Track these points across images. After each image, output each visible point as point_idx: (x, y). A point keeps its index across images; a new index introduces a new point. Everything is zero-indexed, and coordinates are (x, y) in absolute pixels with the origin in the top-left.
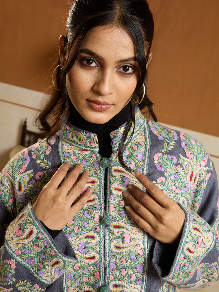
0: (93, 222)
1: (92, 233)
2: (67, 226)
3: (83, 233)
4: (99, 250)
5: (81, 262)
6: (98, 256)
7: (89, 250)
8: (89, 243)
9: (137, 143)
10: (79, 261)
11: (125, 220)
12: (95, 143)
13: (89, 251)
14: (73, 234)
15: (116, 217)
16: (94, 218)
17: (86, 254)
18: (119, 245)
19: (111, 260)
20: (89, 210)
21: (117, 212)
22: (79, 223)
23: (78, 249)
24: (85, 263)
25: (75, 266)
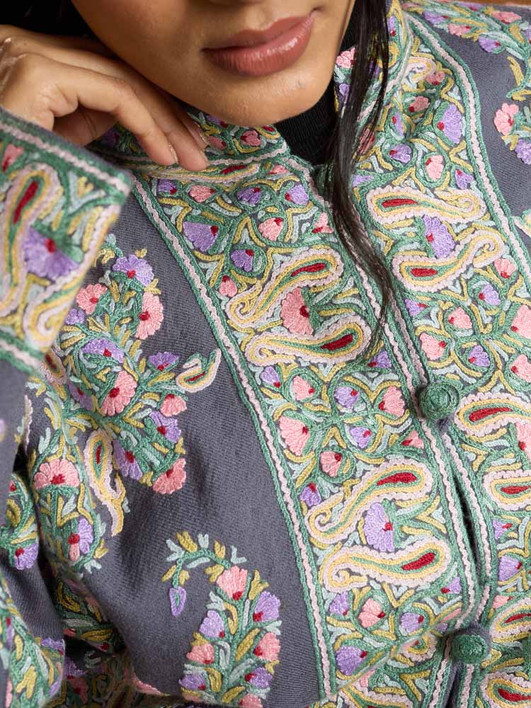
0: (385, 421)
1: (399, 463)
2: (288, 460)
3: (365, 472)
4: (443, 520)
5: (383, 590)
6: (444, 549)
7: (406, 529)
8: (399, 503)
9: (418, 87)
10: (377, 587)
11: (498, 381)
12: (259, 134)
13: (407, 536)
14: (322, 482)
15: (461, 379)
16: (381, 406)
17: (396, 550)
18: (513, 479)
19: (499, 547)
20: (348, 379)
21: (454, 356)
22: (334, 438)
23: (363, 539)
24: (402, 590)
25: (361, 610)
